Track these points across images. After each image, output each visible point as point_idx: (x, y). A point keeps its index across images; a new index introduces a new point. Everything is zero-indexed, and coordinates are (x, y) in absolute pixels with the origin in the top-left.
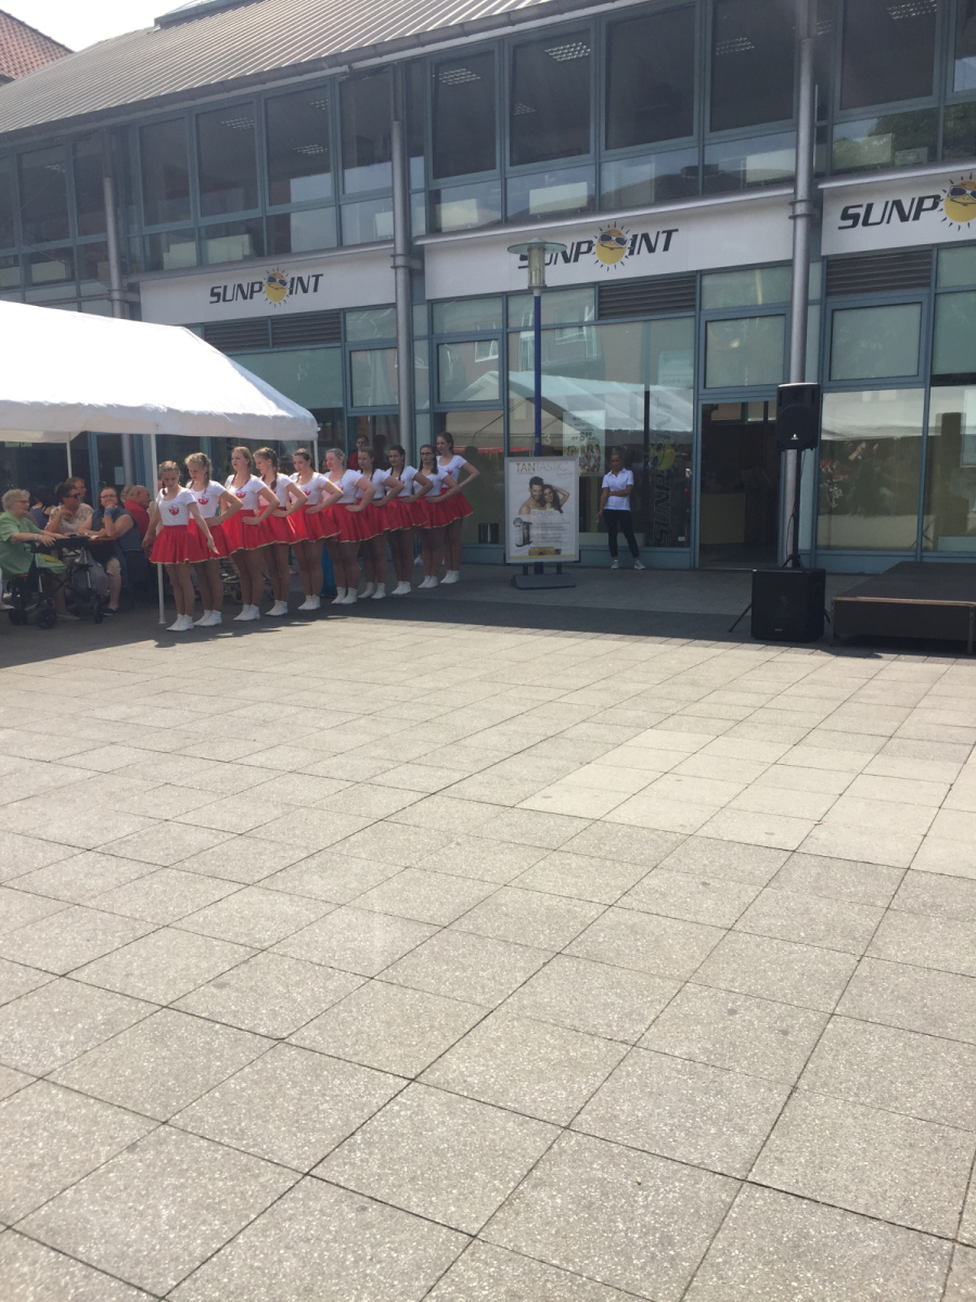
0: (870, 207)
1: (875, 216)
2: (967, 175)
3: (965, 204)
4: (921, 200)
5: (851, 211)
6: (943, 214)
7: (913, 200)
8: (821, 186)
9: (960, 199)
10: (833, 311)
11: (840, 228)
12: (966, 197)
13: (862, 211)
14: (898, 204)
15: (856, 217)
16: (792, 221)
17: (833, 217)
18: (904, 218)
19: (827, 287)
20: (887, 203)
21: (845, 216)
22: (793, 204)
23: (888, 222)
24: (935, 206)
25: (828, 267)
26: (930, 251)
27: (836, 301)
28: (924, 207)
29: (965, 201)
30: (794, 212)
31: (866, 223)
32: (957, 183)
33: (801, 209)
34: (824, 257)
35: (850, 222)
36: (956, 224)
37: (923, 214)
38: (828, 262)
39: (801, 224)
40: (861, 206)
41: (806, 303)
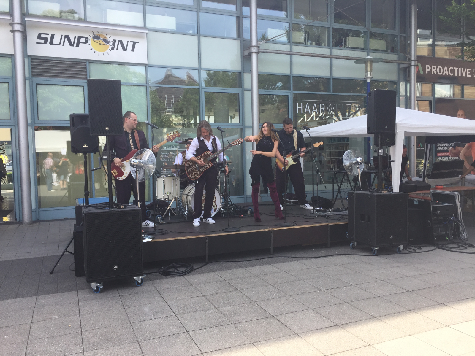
0: (53, 36)
1: (56, 40)
2: (100, 31)
3: (101, 44)
4: (79, 38)
5: (42, 36)
6: (91, 47)
7: (75, 37)
8: (26, 19)
9: (98, 41)
10: (37, 84)
11: (37, 43)
12: (101, 41)
13: (49, 37)
14: (67, 37)
15: (46, 39)
16: (12, 34)
17: (32, 37)
18: (71, 45)
19: (32, 72)
20: (62, 36)
21: (39, 37)
22: (12, 24)
23: (63, 45)
24: (86, 42)
25: (32, 62)
26: (86, 63)
27: (37, 79)
28: (81, 41)
29: (100, 43)
30: (13, 28)
31: (51, 43)
32: (96, 34)
33: (17, 27)
34: (29, 56)
35: (43, 41)
36: (97, 52)
37: (80, 44)
38: (32, 59)
39: (18, 36)
40: (48, 34)
41: (25, 79)
